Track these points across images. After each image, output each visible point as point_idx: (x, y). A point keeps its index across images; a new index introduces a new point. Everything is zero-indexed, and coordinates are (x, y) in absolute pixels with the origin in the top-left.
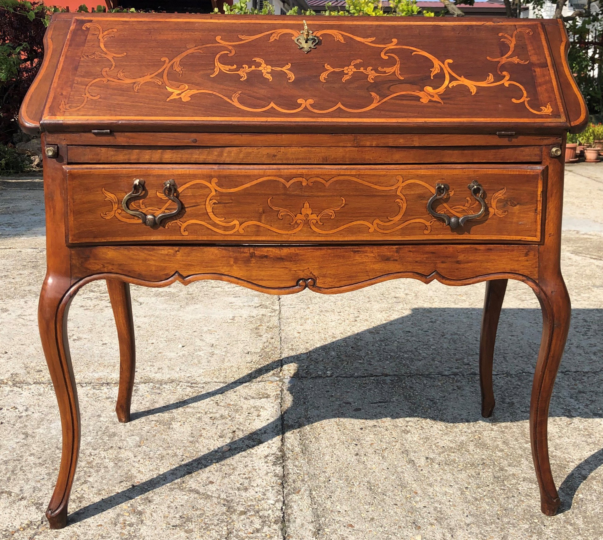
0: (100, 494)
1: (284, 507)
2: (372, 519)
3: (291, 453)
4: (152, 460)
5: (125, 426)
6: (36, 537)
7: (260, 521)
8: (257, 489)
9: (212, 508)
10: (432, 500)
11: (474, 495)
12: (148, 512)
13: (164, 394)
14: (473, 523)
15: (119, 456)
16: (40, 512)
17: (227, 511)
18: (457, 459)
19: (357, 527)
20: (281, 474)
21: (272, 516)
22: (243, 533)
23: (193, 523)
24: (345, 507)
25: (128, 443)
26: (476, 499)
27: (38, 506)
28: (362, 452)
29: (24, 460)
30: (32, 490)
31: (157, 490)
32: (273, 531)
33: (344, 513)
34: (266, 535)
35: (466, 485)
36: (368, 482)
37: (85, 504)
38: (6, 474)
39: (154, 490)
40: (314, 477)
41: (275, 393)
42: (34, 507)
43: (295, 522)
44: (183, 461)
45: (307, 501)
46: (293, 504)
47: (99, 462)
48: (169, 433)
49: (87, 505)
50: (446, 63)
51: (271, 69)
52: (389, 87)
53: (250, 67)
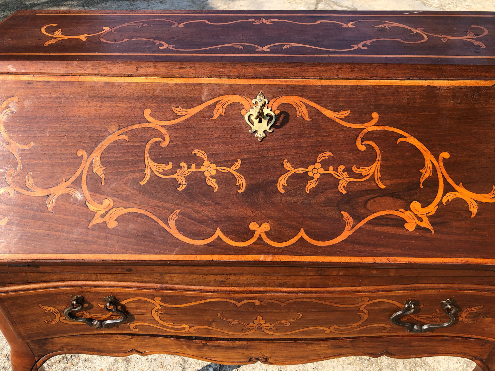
50: (440, 158)
51: (217, 170)
52: (366, 203)
53: (189, 167)
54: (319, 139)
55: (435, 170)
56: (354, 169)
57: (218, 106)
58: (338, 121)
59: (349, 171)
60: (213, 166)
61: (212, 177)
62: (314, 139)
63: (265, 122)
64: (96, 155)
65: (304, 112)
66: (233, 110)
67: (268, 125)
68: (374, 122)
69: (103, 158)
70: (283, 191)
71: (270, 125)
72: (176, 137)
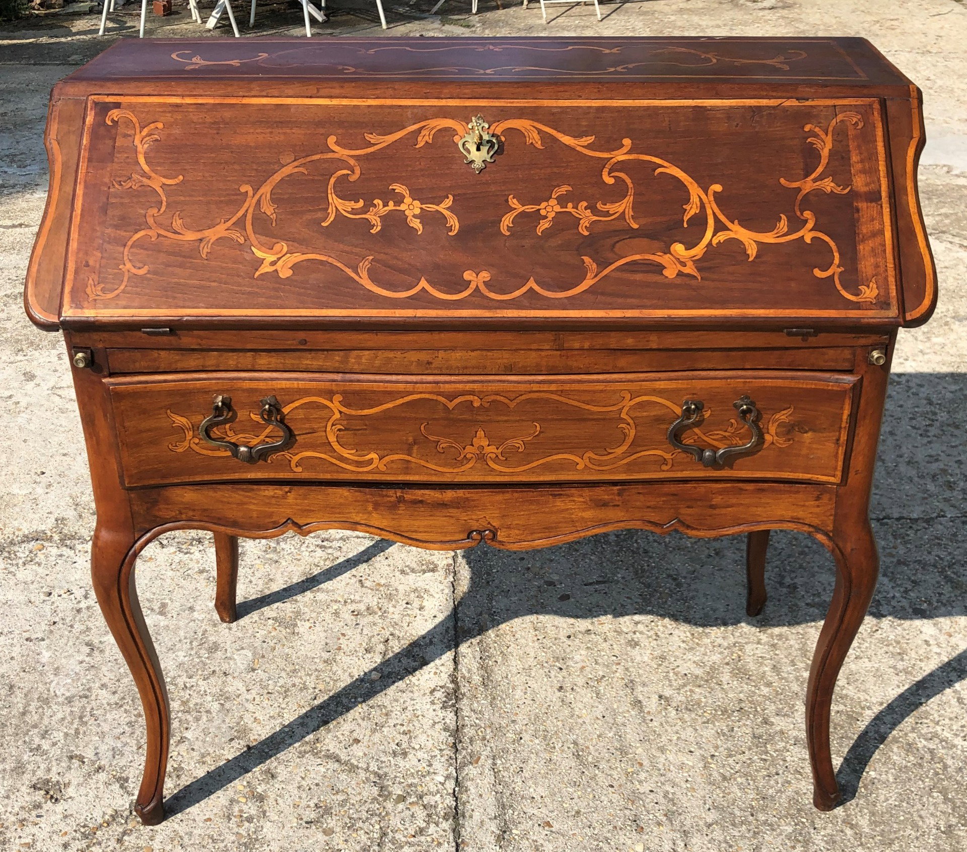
0: (204, 763)
1: (457, 789)
2: (578, 812)
3: (467, 685)
4: (273, 696)
5: (230, 629)
6: (126, 838)
7: (425, 814)
8: (420, 754)
9: (358, 790)
10: (662, 779)
11: (721, 771)
12: (272, 796)
13: (284, 563)
14: (716, 823)
15: (226, 689)
16: (126, 795)
17: (379, 795)
18: (703, 700)
19: (556, 826)
20: (452, 726)
21: (440, 806)
22: (401, 836)
23: (334, 817)
24: (542, 791)
25: (236, 664)
26: (724, 778)
27: (123, 781)
28: (568, 686)
29: (93, 697)
30: (110, 753)
31: (281, 755)
32: (442, 832)
33: (540, 801)
34: (433, 840)
35: (712, 751)
36: (575, 743)
37: (185, 781)
38: (72, 723)
39: (278, 755)
40: (499, 730)
41: (445, 562)
42: (118, 785)
43: (471, 817)
44: (315, 698)
45: (489, 778)
46: (469, 783)
47: (199, 701)
48: (294, 644)
49: (188, 783)
50: (710, 192)
51: (421, 208)
52: (614, 245)
53: (385, 205)
54: (555, 170)
55: (703, 206)
56: (599, 206)
57: (423, 132)
58: (578, 148)
59: (592, 208)
60: (417, 203)
61: (415, 216)
62: (549, 170)
63: (484, 149)
64: (266, 189)
65: (534, 138)
66: (444, 137)
67: (488, 153)
68: (625, 150)
69: (274, 194)
70: (508, 234)
71: (492, 153)
72: (370, 169)
